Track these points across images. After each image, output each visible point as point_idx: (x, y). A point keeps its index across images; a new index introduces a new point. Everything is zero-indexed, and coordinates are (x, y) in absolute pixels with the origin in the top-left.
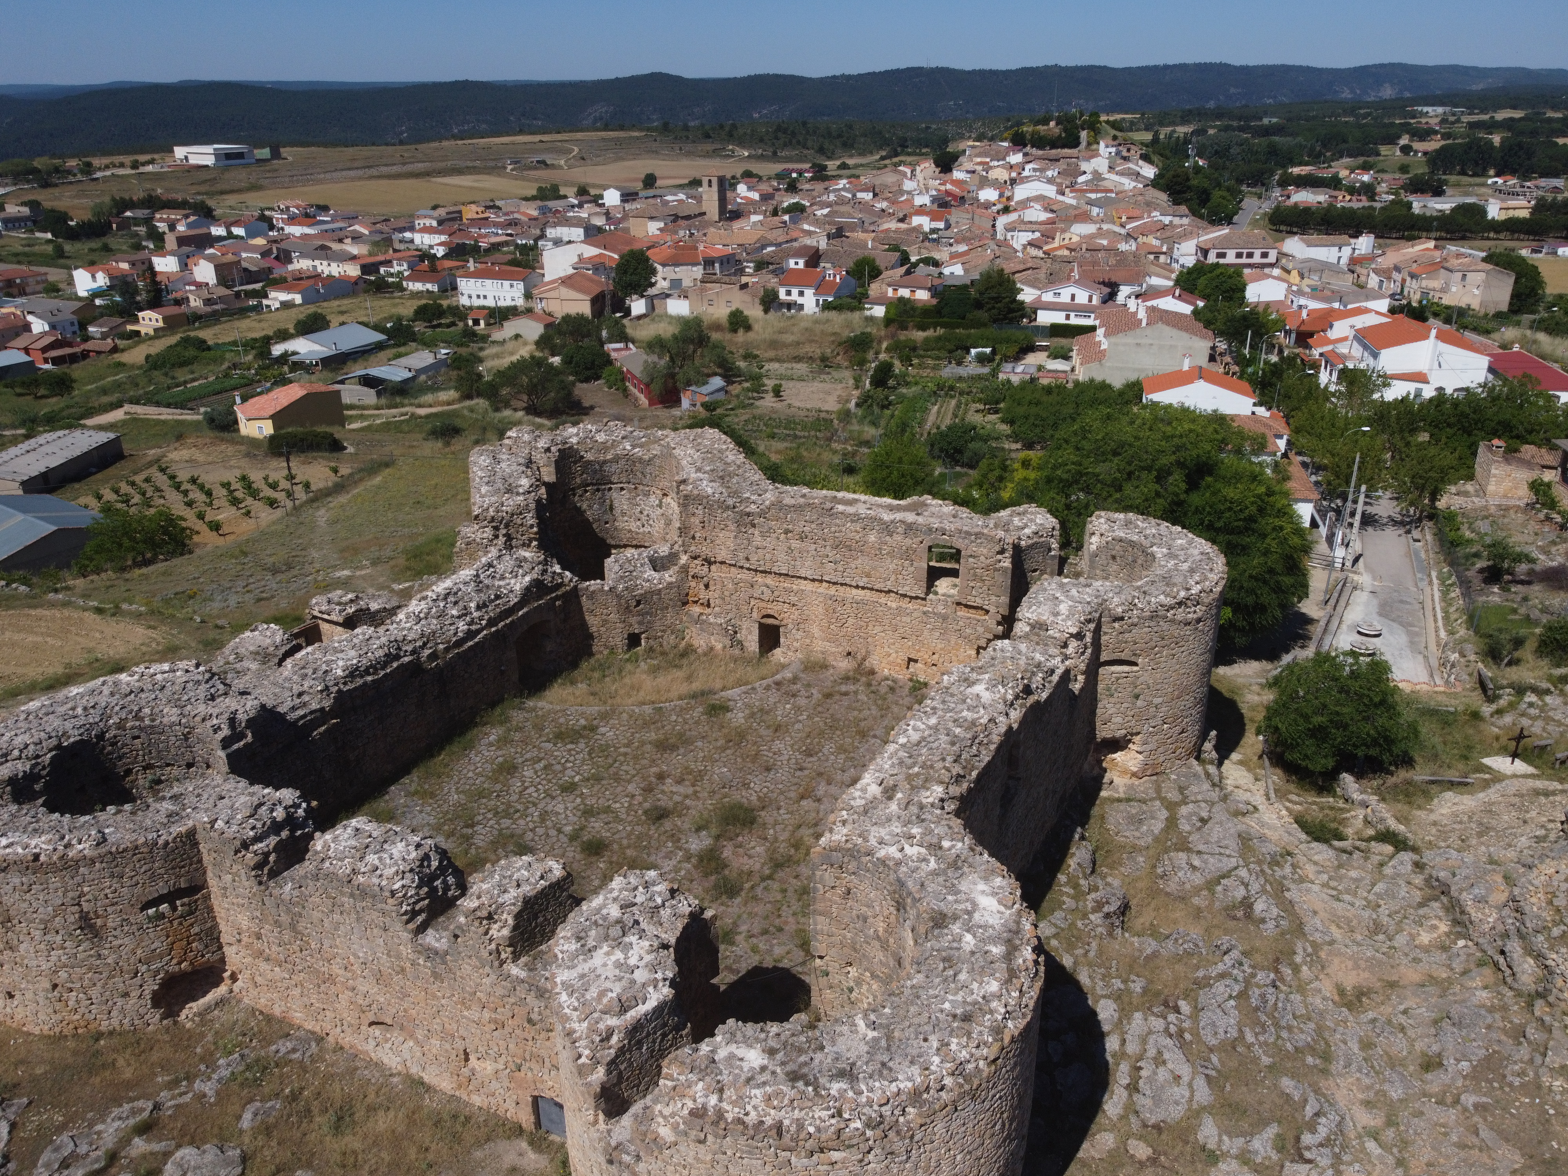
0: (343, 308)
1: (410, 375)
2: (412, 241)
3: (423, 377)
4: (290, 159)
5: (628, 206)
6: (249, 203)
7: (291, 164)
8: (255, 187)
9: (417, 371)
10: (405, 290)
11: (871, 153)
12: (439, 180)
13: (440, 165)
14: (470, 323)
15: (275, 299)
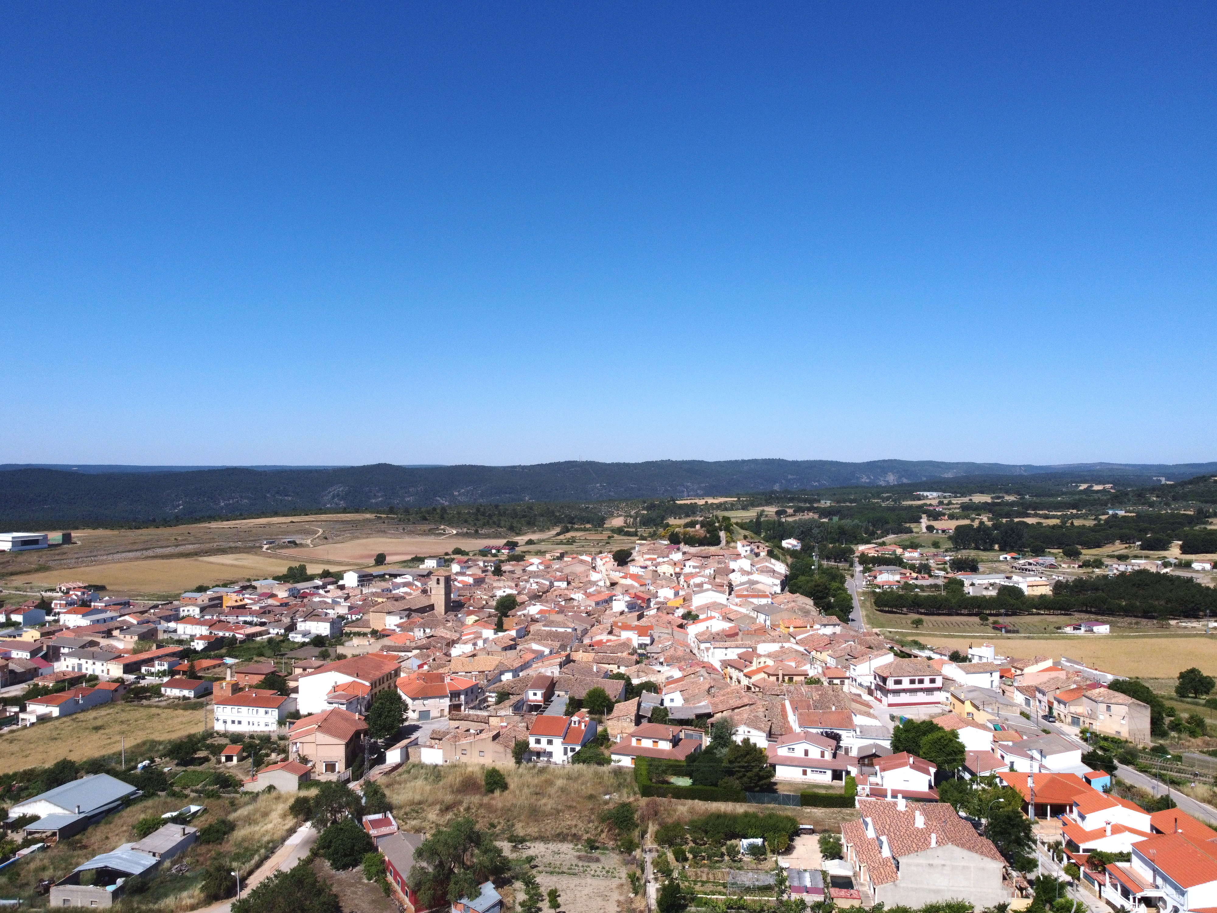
0: (99, 723)
1: (153, 861)
2: (175, 631)
3: (167, 864)
4: (79, 543)
5: (365, 591)
6: (35, 584)
7: (80, 547)
8: (43, 569)
9: (161, 856)
10: (163, 695)
11: (549, 529)
12: (206, 559)
13: (207, 546)
14: (223, 759)
15: (31, 713)
